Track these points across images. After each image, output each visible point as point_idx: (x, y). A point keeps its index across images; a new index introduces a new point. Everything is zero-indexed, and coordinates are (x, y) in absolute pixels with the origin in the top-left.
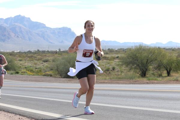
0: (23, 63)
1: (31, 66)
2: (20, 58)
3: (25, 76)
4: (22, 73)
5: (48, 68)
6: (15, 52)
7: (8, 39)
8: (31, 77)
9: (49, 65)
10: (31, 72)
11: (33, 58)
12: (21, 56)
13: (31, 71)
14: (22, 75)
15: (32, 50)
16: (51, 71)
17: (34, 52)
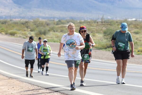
0: (140, 38)
2: (136, 30)
4: (138, 51)
6: (130, 20)
7: (119, 1)
12: (138, 27)
14: (139, 54)
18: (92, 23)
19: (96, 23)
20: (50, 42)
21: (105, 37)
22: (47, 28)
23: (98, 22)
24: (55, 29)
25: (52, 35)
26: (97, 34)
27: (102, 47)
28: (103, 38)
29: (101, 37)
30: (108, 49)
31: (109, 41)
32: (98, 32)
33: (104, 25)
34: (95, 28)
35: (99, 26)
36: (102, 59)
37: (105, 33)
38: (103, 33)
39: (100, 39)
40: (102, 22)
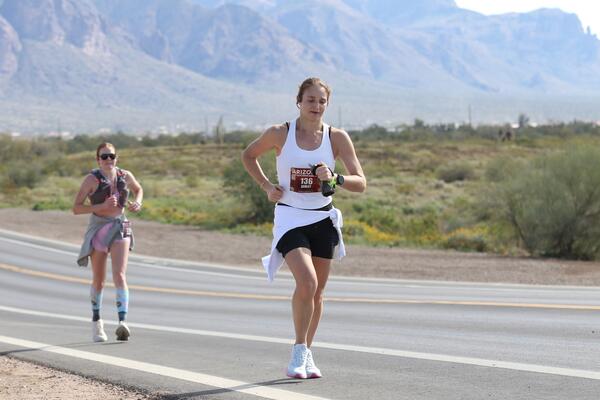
1: (385, 199)
3: (356, 247)
5: (466, 209)
7: (271, 70)
8: (386, 255)
9: (472, 195)
10: (382, 230)
11: (394, 161)
13: (385, 224)
15: (390, 124)
16: (483, 224)
17: (400, 130)
18: (185, 144)
19: (199, 145)
20: (47, 209)
21: (230, 188)
22: (39, 164)
23: (205, 139)
24: (63, 168)
25: (55, 188)
26: (202, 181)
27: (221, 223)
28: (221, 192)
29: (215, 189)
30: (239, 228)
31: (244, 202)
32: (206, 173)
33: (224, 148)
34: (197, 159)
35: (208, 153)
36: (220, 260)
37: (228, 175)
38: (221, 175)
39: (213, 196)
40: (218, 141)
